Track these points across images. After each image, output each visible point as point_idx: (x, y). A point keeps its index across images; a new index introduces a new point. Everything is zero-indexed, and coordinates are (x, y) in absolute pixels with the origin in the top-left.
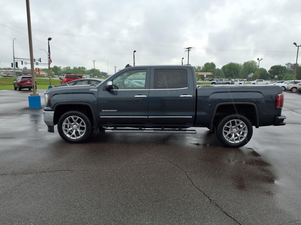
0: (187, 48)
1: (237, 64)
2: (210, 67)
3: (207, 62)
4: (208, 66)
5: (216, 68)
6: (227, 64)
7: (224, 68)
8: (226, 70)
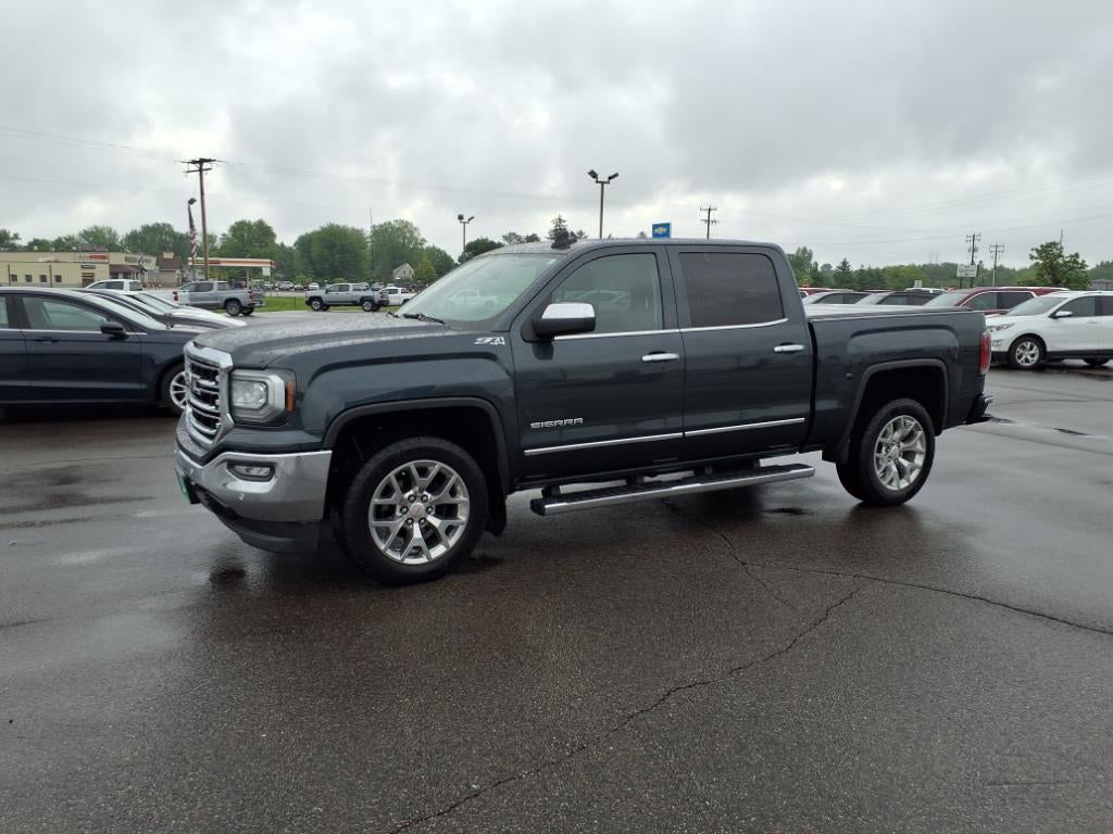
0: (194, 162)
1: (353, 229)
2: (251, 238)
3: (239, 219)
4: (246, 235)
5: (278, 241)
6: (318, 229)
7: (305, 242)
8: (316, 251)
